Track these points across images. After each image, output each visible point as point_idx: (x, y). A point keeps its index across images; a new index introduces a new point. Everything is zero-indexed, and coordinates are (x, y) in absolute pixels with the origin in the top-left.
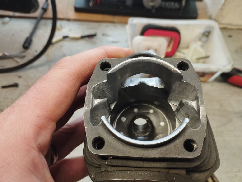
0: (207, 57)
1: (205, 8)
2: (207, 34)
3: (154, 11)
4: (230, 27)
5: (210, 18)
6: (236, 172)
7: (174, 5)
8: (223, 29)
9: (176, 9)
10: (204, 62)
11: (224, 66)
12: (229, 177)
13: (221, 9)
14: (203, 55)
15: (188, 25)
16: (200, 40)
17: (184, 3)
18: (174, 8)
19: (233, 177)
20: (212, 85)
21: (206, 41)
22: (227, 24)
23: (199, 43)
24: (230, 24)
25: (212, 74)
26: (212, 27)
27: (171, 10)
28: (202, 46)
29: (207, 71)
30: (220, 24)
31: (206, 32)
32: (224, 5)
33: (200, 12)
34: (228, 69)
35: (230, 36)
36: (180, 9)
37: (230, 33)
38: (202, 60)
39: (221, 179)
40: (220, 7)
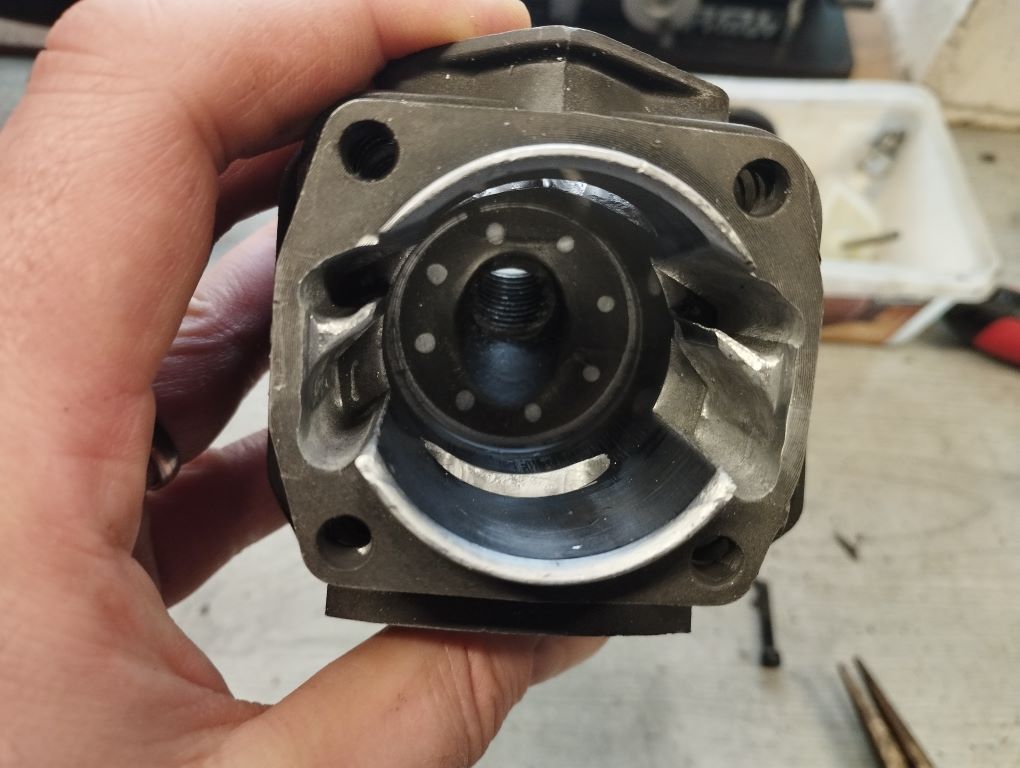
0: (891, 237)
1: (885, 39)
2: (892, 143)
3: (667, 41)
4: (988, 119)
5: (906, 77)
6: (1003, 725)
7: (754, 22)
8: (961, 128)
9: (760, 39)
10: (876, 259)
11: (961, 277)
12: (973, 747)
13: (954, 43)
14: (875, 226)
15: (810, 104)
16: (861, 166)
17: (795, 13)
18: (752, 32)
19: (991, 747)
20: (908, 360)
21: (886, 174)
22: (977, 108)
23: (860, 181)
24: (989, 109)
25: (911, 308)
26: (912, 116)
27: (740, 40)
28: (871, 195)
29: (888, 294)
30: (946, 104)
31: (885, 134)
32: (963, 23)
33: (862, 54)
34: (975, 287)
35: (989, 158)
36: (776, 38)
37: (987, 145)
38: (867, 251)
39: (940, 754)
40: (946, 32)
